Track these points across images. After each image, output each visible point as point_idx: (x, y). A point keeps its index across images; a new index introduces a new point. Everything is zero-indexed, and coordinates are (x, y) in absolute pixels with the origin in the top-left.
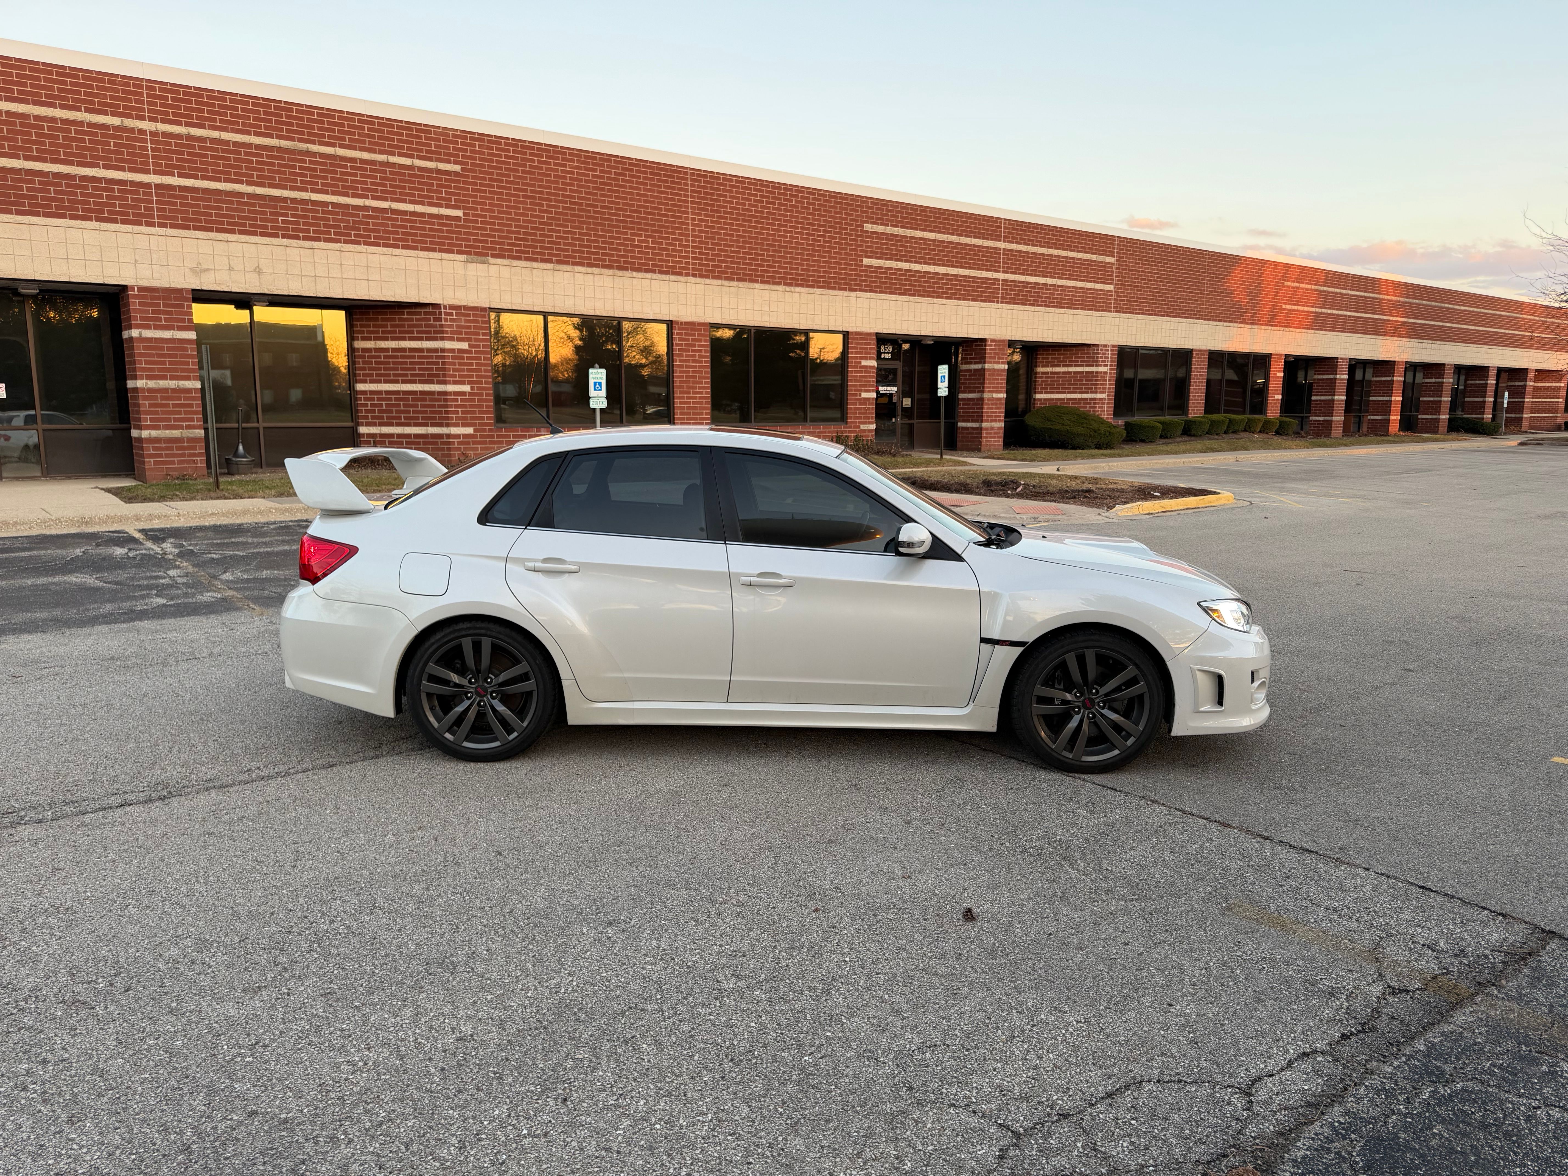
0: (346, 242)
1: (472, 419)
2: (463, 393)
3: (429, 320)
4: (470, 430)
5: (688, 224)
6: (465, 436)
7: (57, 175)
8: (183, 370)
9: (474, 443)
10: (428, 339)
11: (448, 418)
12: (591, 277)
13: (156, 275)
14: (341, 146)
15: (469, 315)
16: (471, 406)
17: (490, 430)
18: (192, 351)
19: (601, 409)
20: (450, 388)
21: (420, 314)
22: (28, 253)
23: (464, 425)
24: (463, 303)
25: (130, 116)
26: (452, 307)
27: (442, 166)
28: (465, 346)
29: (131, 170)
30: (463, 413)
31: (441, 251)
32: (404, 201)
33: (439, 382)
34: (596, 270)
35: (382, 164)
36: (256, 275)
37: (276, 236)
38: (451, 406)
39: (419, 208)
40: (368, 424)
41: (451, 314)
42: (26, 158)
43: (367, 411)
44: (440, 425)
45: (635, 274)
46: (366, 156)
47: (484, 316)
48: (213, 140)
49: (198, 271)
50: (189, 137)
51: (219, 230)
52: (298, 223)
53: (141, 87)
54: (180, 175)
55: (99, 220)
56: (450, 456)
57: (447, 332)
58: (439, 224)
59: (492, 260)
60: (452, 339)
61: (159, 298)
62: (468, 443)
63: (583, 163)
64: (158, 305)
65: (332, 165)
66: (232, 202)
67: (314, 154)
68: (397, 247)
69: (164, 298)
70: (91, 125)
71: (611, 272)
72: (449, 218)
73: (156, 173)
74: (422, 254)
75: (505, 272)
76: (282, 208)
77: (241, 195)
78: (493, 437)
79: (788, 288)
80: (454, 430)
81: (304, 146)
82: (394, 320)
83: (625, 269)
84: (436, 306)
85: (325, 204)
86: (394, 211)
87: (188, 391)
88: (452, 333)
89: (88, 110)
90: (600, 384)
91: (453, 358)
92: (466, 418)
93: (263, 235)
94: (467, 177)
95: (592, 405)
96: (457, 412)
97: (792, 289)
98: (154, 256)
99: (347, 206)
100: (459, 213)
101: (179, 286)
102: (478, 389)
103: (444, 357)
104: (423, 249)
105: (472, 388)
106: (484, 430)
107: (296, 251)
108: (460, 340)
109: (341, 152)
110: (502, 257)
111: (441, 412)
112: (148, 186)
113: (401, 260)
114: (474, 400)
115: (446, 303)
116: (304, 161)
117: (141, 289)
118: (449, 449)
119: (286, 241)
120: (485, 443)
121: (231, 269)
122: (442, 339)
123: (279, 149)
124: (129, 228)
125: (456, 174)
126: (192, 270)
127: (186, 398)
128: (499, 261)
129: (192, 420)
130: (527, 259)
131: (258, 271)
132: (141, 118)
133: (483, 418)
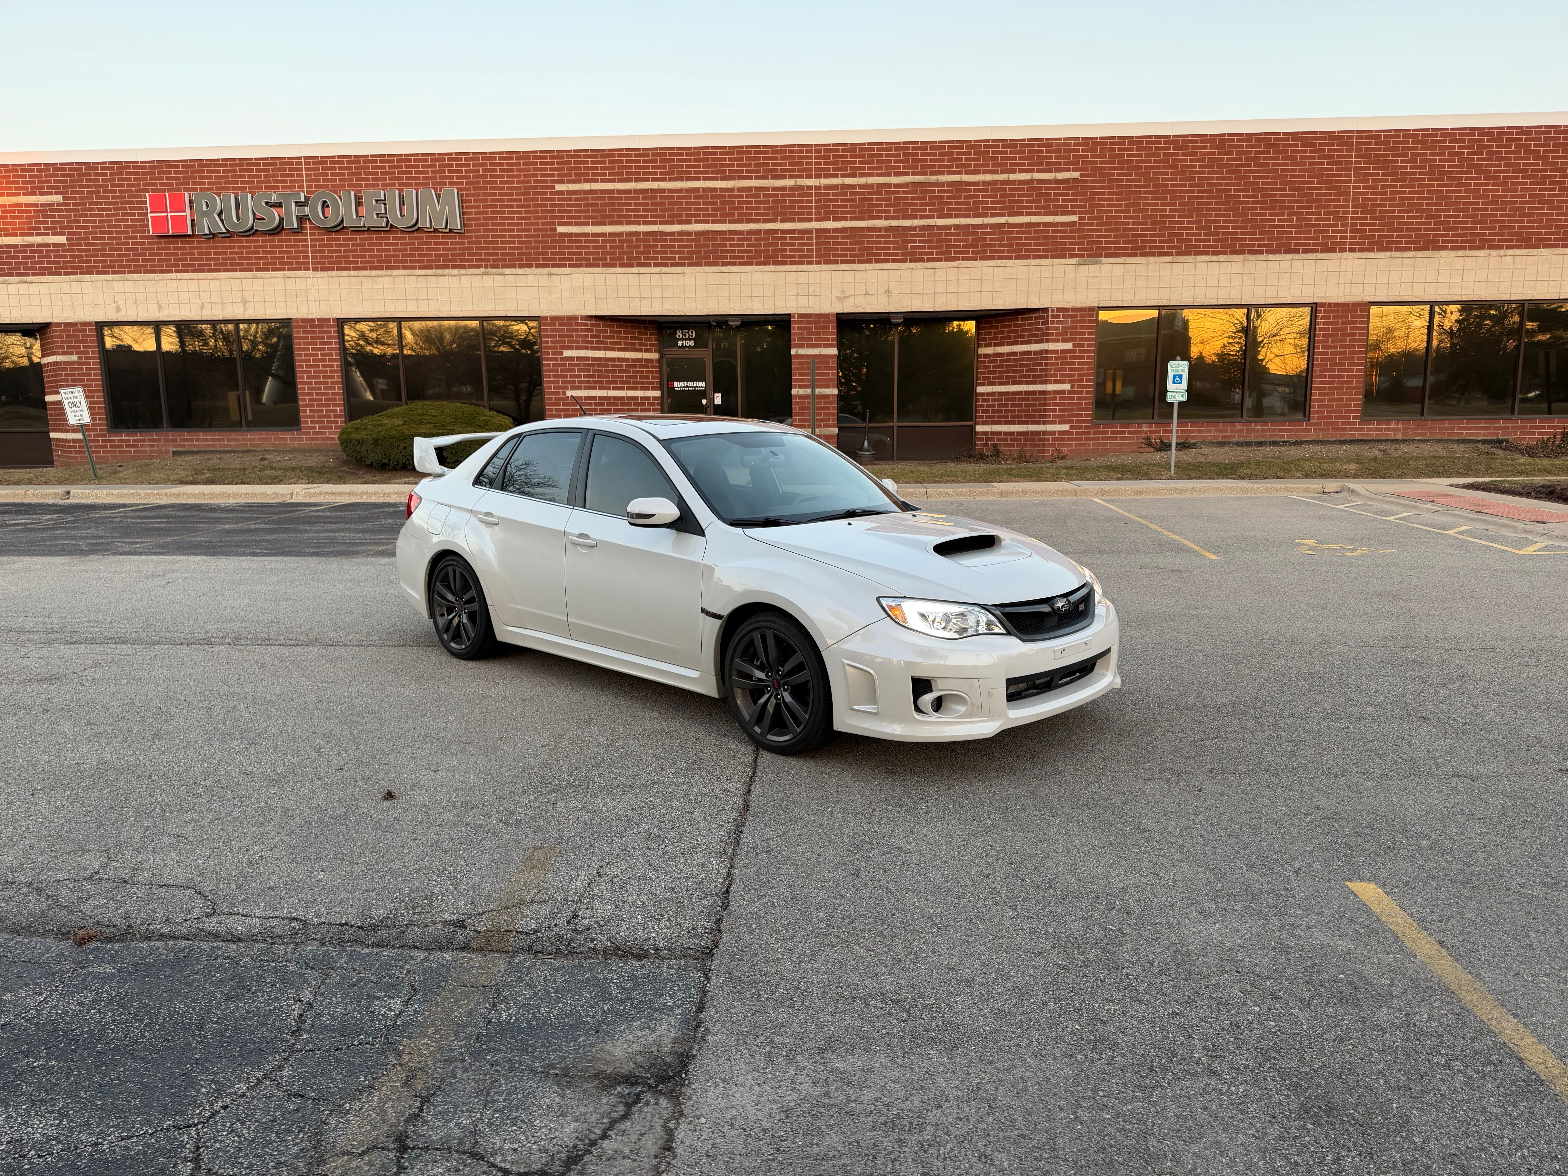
0: (964, 259)
1: (1069, 416)
2: (1062, 392)
3: (1038, 324)
4: (1066, 427)
5: (1349, 194)
6: (1060, 433)
7: (749, 232)
8: (825, 380)
9: (1069, 439)
10: (1036, 342)
11: (1045, 416)
12: (1217, 265)
13: (811, 304)
14: (967, 173)
15: (1076, 316)
16: (1069, 404)
17: (1087, 427)
18: (833, 363)
19: (1180, 403)
20: (1050, 387)
21: (1031, 318)
22: (726, 294)
23: (1060, 423)
24: (1071, 305)
25: (801, 177)
26: (1059, 310)
27: (1061, 176)
28: (1069, 346)
29: (800, 220)
30: (1060, 410)
31: (1054, 257)
32: (1020, 214)
33: (1042, 382)
34: (1222, 258)
35: (1003, 182)
36: (886, 297)
37: (904, 261)
38: (1049, 405)
39: (1035, 219)
40: (984, 423)
41: (1058, 317)
42: (731, 222)
43: (983, 412)
44: (1038, 423)
45: (1271, 257)
46: (988, 177)
47: (1092, 316)
48: (861, 186)
49: (842, 297)
50: (844, 186)
51: (860, 262)
52: (924, 247)
53: (811, 151)
54: (835, 220)
55: (775, 263)
56: (1043, 451)
57: (1052, 334)
58: (1054, 232)
59: (1104, 260)
60: (1057, 341)
61: (811, 322)
62: (1063, 439)
63: (1217, 147)
64: (811, 328)
65: (957, 191)
66: (872, 236)
67: (942, 184)
68: (1010, 258)
69: (816, 322)
70: (775, 189)
71: (1241, 257)
72: (1063, 224)
73: (817, 220)
74: (1033, 262)
75: (1118, 270)
76: (912, 235)
77: (879, 229)
78: (1089, 433)
79: (1494, 252)
80: (1050, 428)
81: (933, 178)
82: (1010, 326)
83: (1260, 252)
84: (1045, 310)
85: (948, 227)
86: (1010, 225)
87: (827, 396)
88: (1057, 334)
89: (774, 177)
90: (1180, 377)
91: (1056, 358)
92: (1063, 416)
93: (894, 261)
94: (1086, 181)
95: (1170, 398)
96: (1055, 410)
97: (1502, 252)
98: (811, 289)
99: (967, 227)
100: (1075, 218)
101: (827, 312)
102: (1079, 387)
103: (1046, 359)
104: (1036, 257)
105: (1072, 387)
106: (1081, 427)
107: (921, 272)
108: (1064, 341)
109: (966, 178)
110: (1116, 255)
111: (1040, 411)
112: (810, 231)
113: (1014, 270)
114: (1073, 398)
115: (1054, 306)
116: (933, 191)
117: (801, 316)
118: (1044, 445)
119: (912, 265)
120: (1081, 439)
121: (867, 293)
122: (1048, 341)
123: (914, 184)
124: (794, 267)
125: (1075, 180)
126: (837, 297)
127: (825, 403)
128: (1112, 260)
129: (828, 420)
130: (1143, 255)
131: (888, 293)
132: (809, 177)
133: (1081, 416)
